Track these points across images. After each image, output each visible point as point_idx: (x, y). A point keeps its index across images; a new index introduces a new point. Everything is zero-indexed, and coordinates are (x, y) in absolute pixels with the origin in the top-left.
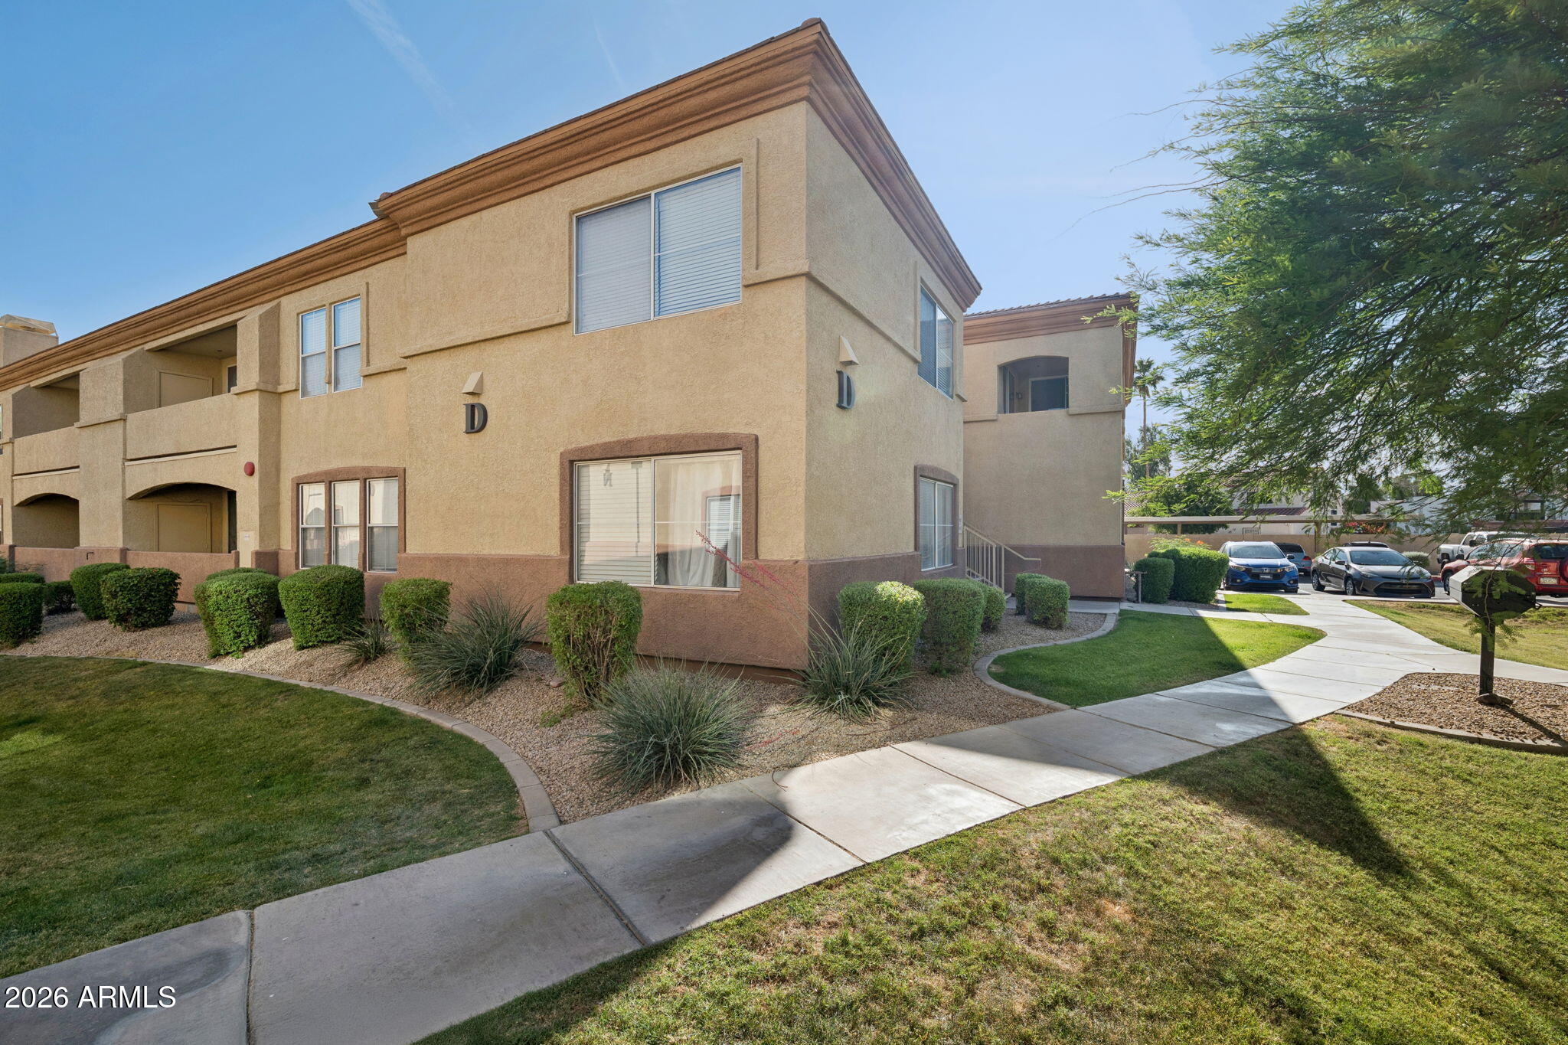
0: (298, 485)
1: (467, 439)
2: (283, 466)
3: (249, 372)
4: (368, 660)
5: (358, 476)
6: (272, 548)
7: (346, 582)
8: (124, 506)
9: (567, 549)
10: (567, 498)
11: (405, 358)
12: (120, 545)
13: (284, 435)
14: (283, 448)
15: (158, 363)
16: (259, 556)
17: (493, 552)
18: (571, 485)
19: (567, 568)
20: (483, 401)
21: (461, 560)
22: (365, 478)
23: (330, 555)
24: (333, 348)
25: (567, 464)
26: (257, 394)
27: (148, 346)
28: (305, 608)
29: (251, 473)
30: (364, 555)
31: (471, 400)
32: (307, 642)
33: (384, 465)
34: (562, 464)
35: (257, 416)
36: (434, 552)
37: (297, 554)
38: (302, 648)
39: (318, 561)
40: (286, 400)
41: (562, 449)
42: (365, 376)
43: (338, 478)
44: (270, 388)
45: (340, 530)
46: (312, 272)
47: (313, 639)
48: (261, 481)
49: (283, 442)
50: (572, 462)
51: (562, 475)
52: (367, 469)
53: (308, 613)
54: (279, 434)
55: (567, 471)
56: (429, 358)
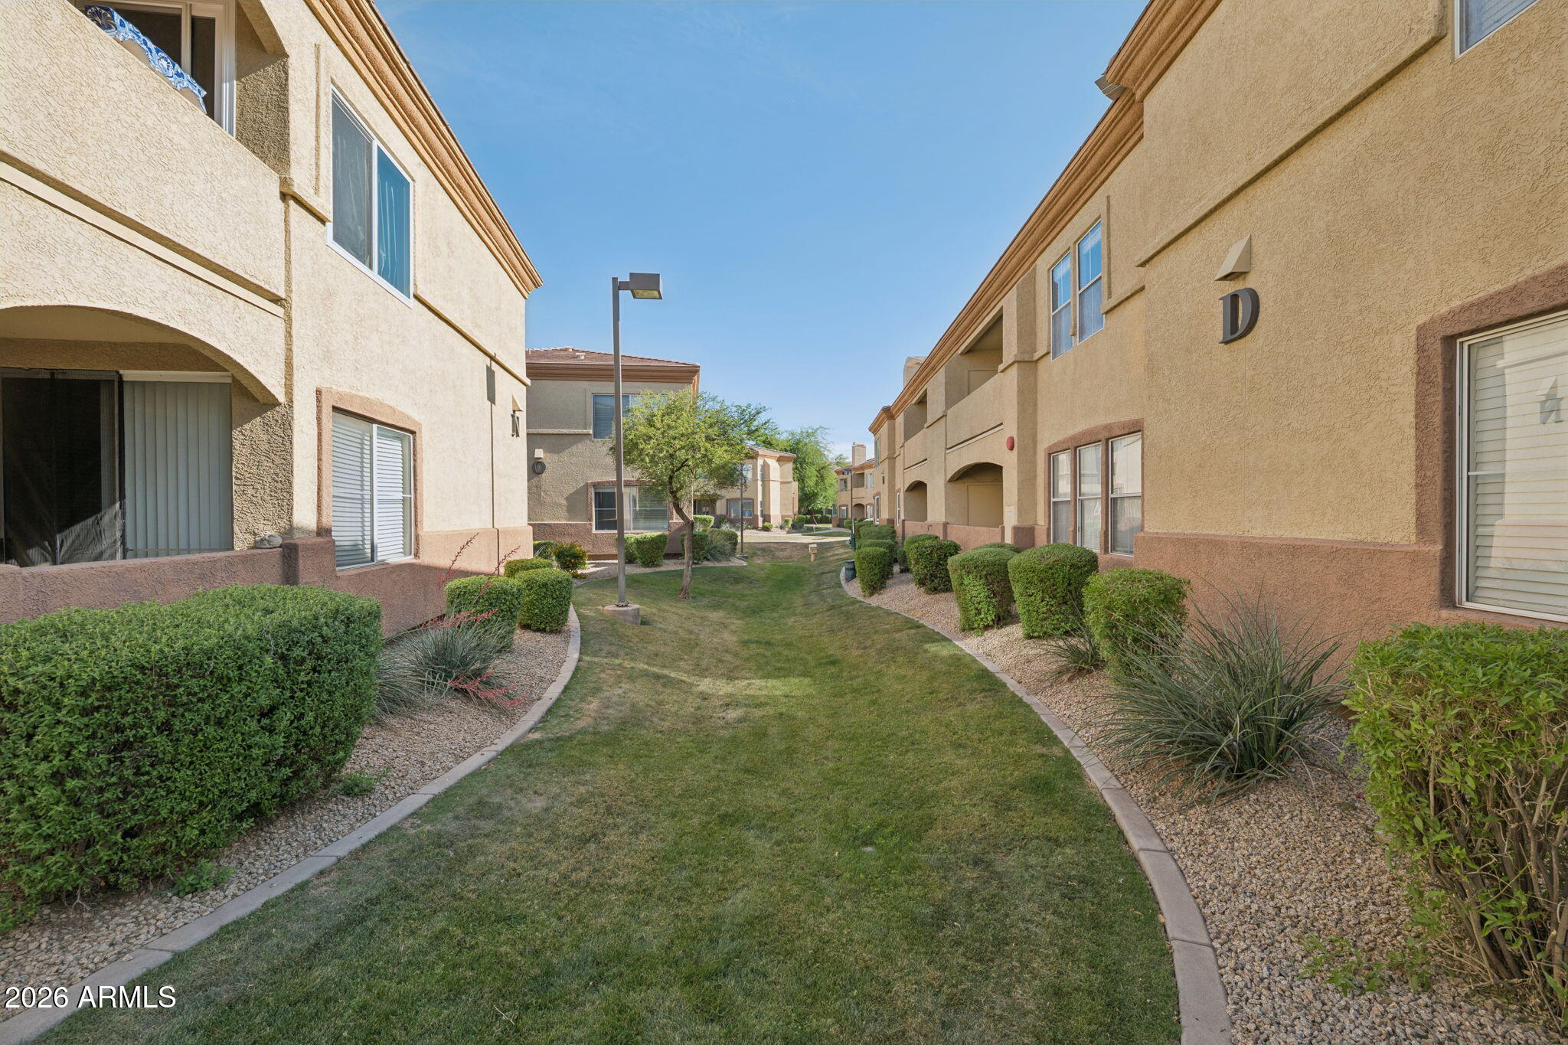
0: (1050, 455)
1: (1224, 353)
2: (1039, 436)
3: (1011, 349)
4: (1080, 672)
5: (1100, 437)
6: (1028, 523)
7: (1072, 566)
8: (946, 486)
9: (1436, 528)
10: (1437, 420)
11: (1143, 264)
12: (944, 520)
13: (1040, 405)
14: (1039, 419)
15: (967, 362)
16: (1017, 530)
17: (1270, 534)
18: (1449, 392)
19: (1435, 573)
20: (1251, 282)
21: (1217, 545)
22: (1107, 439)
23: (1075, 532)
24: (1078, 292)
25: (1436, 347)
26: (1016, 366)
27: (959, 352)
28: (1030, 592)
29: (1012, 448)
30: (1106, 532)
31: (1231, 287)
32: (1034, 632)
33: (1127, 419)
34: (1421, 349)
35: (1015, 388)
36: (1178, 530)
37: (1049, 529)
38: (1029, 637)
39: (1066, 539)
40: (1041, 365)
41: (1422, 319)
42: (1107, 313)
43: (1083, 442)
44: (1027, 358)
45: (1086, 503)
46: (1058, 215)
47: (1038, 629)
48: (1019, 453)
49: (1039, 412)
50: (1450, 341)
51: (1422, 375)
52: (1108, 427)
53: (1033, 598)
54: (1035, 404)
55: (1437, 362)
56: (1171, 252)
